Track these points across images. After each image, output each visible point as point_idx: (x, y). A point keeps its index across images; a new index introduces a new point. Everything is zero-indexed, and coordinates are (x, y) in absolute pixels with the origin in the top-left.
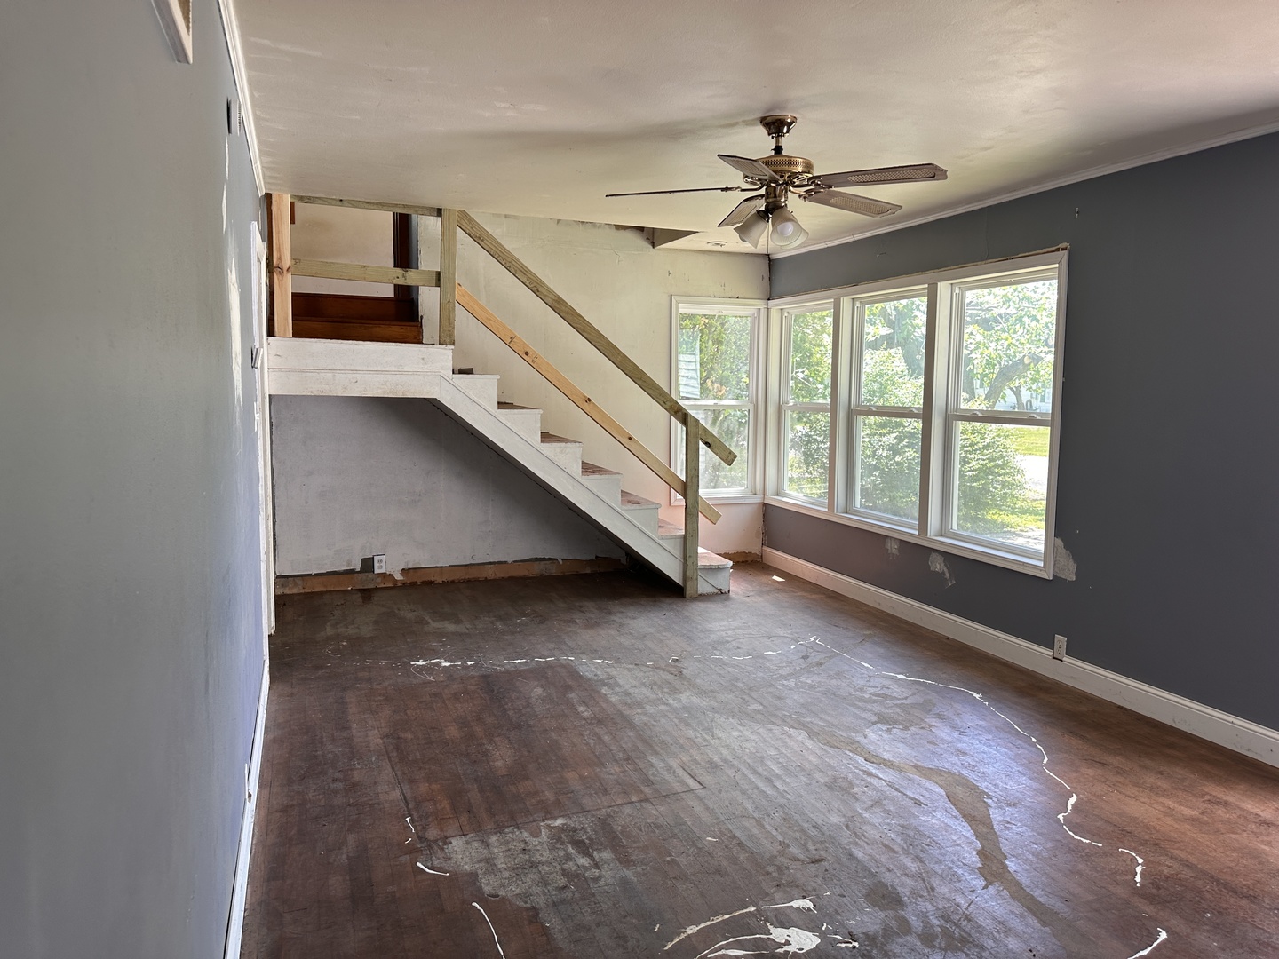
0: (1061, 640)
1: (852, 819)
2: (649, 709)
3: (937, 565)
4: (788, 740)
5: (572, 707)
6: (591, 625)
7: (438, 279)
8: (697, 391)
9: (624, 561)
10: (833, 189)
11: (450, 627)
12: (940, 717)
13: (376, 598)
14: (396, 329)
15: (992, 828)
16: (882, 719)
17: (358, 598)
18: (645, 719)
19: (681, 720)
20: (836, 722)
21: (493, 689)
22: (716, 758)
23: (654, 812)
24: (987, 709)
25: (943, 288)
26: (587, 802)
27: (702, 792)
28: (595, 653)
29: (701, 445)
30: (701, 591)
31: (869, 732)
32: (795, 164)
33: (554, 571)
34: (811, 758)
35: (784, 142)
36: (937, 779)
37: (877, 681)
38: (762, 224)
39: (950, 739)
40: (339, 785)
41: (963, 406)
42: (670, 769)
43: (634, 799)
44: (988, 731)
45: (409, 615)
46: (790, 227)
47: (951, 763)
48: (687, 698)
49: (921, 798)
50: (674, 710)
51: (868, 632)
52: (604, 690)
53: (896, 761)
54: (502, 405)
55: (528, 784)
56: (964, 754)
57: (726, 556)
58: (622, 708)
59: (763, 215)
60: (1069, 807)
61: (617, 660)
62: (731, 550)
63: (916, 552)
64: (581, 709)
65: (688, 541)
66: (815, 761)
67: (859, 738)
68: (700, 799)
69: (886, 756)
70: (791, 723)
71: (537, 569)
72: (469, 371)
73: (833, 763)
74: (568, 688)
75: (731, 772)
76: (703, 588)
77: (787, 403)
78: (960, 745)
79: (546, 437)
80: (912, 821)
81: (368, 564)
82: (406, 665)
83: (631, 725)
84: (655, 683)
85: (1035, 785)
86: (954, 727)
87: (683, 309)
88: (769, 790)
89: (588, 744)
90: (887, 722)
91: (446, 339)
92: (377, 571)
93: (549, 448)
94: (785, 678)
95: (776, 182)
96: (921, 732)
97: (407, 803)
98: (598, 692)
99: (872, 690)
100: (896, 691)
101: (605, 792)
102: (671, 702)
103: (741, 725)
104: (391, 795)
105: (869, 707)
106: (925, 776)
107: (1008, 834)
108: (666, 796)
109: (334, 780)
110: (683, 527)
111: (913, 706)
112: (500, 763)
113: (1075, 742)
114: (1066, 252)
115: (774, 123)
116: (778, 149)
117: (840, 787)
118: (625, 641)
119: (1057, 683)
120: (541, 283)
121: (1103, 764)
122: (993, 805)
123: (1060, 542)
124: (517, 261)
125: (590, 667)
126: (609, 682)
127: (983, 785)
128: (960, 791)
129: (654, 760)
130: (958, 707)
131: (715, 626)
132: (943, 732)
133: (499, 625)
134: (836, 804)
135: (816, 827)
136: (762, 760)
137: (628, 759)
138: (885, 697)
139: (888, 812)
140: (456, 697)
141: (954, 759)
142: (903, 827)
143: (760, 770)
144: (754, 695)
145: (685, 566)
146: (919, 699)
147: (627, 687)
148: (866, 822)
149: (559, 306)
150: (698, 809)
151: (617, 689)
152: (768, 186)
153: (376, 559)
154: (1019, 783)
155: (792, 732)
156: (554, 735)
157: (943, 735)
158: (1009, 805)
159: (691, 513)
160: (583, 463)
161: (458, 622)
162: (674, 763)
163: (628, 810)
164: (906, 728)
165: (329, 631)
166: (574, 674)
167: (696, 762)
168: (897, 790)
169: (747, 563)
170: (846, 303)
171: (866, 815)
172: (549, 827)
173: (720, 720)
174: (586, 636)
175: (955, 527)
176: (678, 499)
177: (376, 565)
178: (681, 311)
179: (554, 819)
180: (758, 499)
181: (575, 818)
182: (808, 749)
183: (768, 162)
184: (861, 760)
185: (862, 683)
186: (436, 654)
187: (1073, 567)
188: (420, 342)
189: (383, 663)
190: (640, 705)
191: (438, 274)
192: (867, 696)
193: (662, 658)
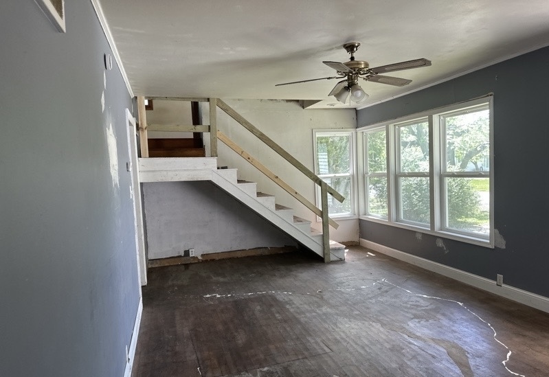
0: (500, 277)
1: (402, 366)
2: (308, 315)
3: (440, 244)
4: (372, 328)
5: (273, 315)
6: (282, 277)
7: (209, 129)
8: (327, 171)
9: (297, 247)
10: (379, 74)
11: (221, 279)
12: (444, 315)
13: (190, 268)
14: (194, 152)
15: (470, 369)
16: (416, 317)
17: (183, 268)
18: (306, 320)
19: (322, 319)
20: (394, 319)
21: (239, 307)
22: (338, 337)
23: (309, 364)
24: (466, 310)
25: (435, 118)
26: (279, 359)
27: (331, 354)
28: (284, 289)
29: (328, 194)
30: (332, 259)
31: (410, 323)
32: (360, 64)
33: (266, 253)
34: (382, 336)
35: (354, 55)
36: (442, 345)
37: (414, 299)
38: (347, 93)
39: (448, 325)
40: (169, 353)
41: (448, 170)
42: (316, 343)
43: (300, 357)
44: (467, 321)
45: (204, 275)
46: (359, 93)
47: (449, 336)
48: (325, 309)
49: (435, 354)
50: (319, 314)
51: (409, 276)
52: (288, 307)
53: (423, 337)
54: (239, 181)
55: (252, 351)
56: (455, 332)
57: (343, 243)
58: (295, 314)
59: (347, 89)
60: (508, 357)
61: (294, 292)
62: (345, 240)
63: (430, 238)
64: (277, 315)
65: (325, 237)
66: (384, 337)
67: (405, 326)
68: (330, 357)
69: (418, 334)
70: (373, 319)
71: (259, 252)
72: (226, 168)
73: (393, 338)
74: (271, 306)
75: (345, 344)
76: (333, 258)
77: (367, 173)
78: (453, 328)
79: (259, 194)
80: (431, 366)
81: (187, 253)
82: (202, 297)
83: (299, 322)
84: (311, 303)
85: (490, 347)
86: (450, 319)
87: (318, 135)
88: (362, 352)
89: (280, 332)
90: (418, 318)
91: (214, 154)
92: (191, 255)
93: (261, 199)
94: (370, 298)
95: (352, 73)
96: (434, 322)
97: (198, 361)
98: (285, 308)
99: (411, 303)
100: (422, 303)
101: (287, 354)
102: (318, 311)
103: (350, 321)
104: (191, 357)
105: (410, 311)
106: (437, 344)
107: (478, 372)
108: (315, 356)
109: (168, 351)
110: (322, 231)
111: (430, 310)
112: (240, 342)
113: (510, 325)
114: (492, 97)
115: (349, 46)
116: (352, 58)
117: (396, 350)
118: (298, 283)
119: (499, 297)
120: (254, 127)
121: (524, 336)
122: (470, 357)
123: (497, 231)
124: (243, 118)
125: (282, 296)
126: (290, 303)
127: (465, 347)
128: (454, 350)
129: (309, 339)
130: (452, 309)
131: (338, 275)
132: (445, 322)
133: (242, 278)
134: (394, 358)
135: (385, 369)
136: (360, 337)
137: (298, 338)
138: (417, 306)
139: (419, 361)
140: (222, 311)
141: (451, 335)
142: (426, 368)
143: (358, 342)
144: (356, 307)
145: (324, 249)
146: (433, 306)
147: (298, 304)
148: (408, 366)
149: (262, 137)
150: (330, 362)
151: (293, 306)
152: (349, 75)
153: (190, 250)
154: (483, 346)
155: (374, 324)
156: (265, 328)
157: (444, 323)
158: (478, 357)
159: (325, 225)
160: (276, 205)
161: (225, 277)
162: (319, 340)
163: (297, 363)
164: (427, 321)
165: (170, 283)
166: (274, 299)
167: (329, 340)
168: (423, 350)
169: (352, 245)
170: (391, 127)
171: (409, 363)
172: (261, 371)
173: (340, 319)
174: (280, 281)
175: (447, 226)
176: (320, 219)
177: (190, 253)
178: (317, 136)
179: (264, 367)
180: (356, 217)
181: (273, 367)
182: (381, 332)
183: (347, 64)
184: (406, 337)
185: (406, 300)
186: (214, 291)
187: (504, 242)
188: (204, 156)
189: (191, 297)
190: (303, 313)
191: (209, 126)
192: (409, 306)
193: (314, 291)
